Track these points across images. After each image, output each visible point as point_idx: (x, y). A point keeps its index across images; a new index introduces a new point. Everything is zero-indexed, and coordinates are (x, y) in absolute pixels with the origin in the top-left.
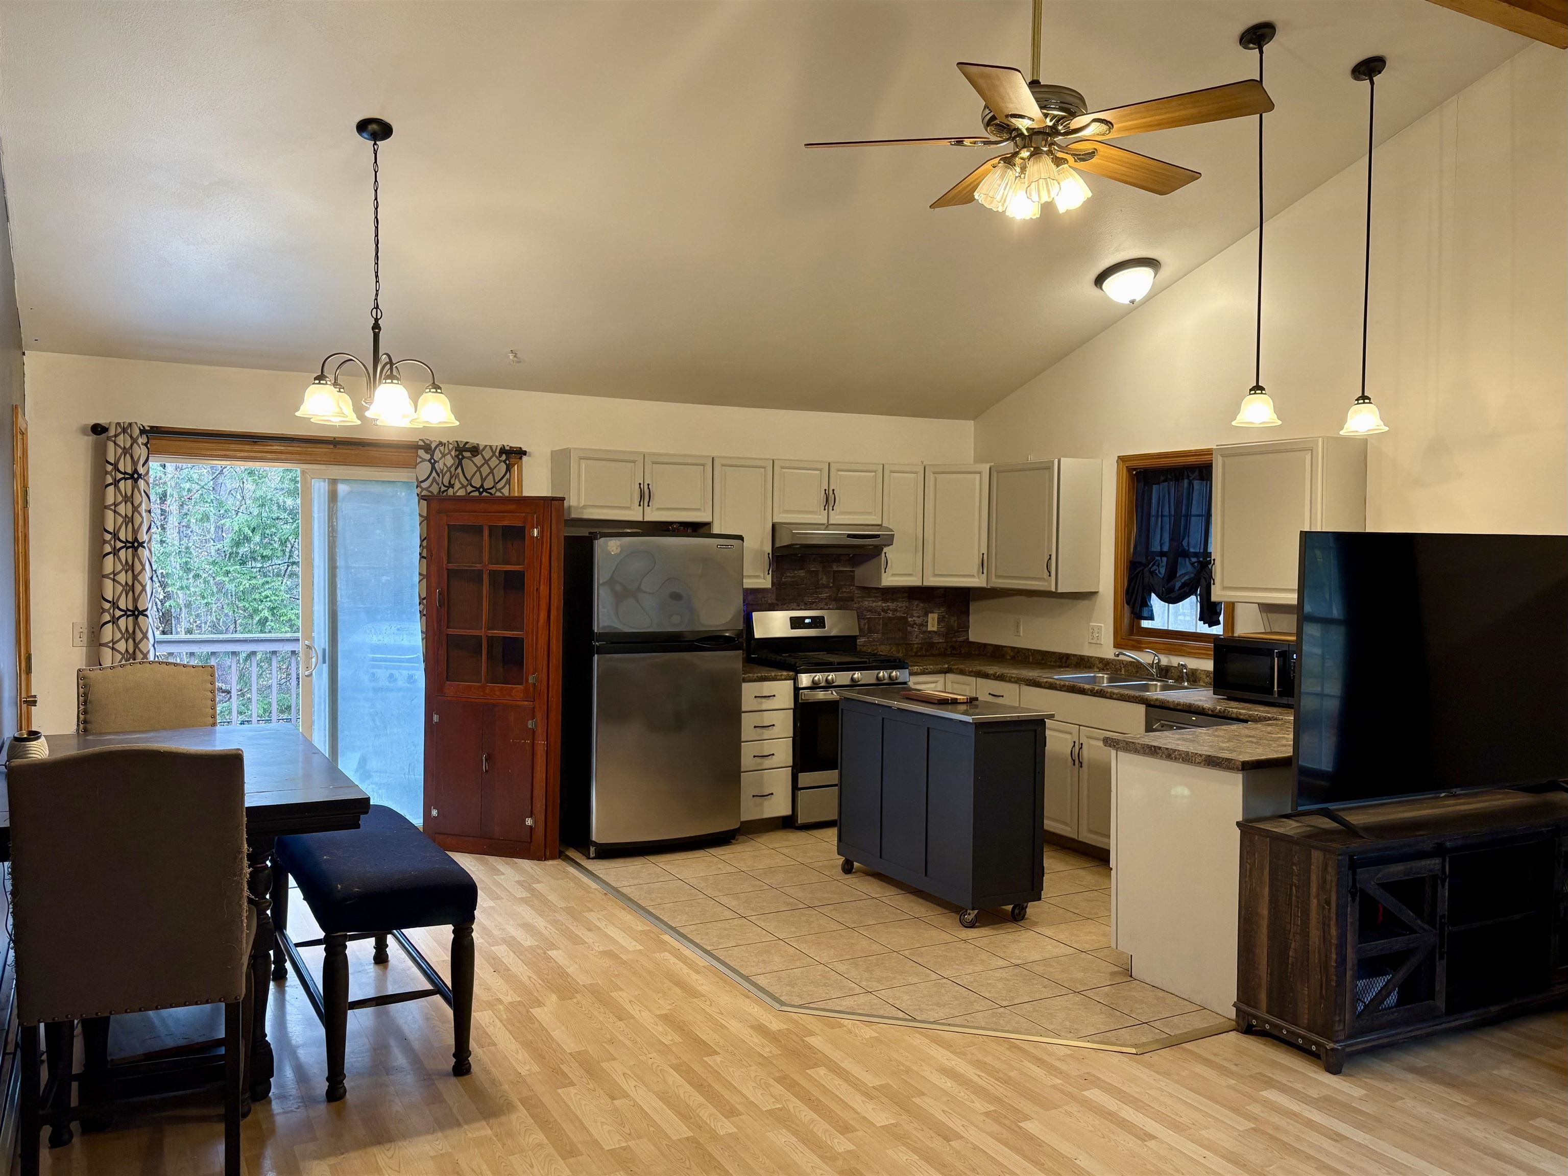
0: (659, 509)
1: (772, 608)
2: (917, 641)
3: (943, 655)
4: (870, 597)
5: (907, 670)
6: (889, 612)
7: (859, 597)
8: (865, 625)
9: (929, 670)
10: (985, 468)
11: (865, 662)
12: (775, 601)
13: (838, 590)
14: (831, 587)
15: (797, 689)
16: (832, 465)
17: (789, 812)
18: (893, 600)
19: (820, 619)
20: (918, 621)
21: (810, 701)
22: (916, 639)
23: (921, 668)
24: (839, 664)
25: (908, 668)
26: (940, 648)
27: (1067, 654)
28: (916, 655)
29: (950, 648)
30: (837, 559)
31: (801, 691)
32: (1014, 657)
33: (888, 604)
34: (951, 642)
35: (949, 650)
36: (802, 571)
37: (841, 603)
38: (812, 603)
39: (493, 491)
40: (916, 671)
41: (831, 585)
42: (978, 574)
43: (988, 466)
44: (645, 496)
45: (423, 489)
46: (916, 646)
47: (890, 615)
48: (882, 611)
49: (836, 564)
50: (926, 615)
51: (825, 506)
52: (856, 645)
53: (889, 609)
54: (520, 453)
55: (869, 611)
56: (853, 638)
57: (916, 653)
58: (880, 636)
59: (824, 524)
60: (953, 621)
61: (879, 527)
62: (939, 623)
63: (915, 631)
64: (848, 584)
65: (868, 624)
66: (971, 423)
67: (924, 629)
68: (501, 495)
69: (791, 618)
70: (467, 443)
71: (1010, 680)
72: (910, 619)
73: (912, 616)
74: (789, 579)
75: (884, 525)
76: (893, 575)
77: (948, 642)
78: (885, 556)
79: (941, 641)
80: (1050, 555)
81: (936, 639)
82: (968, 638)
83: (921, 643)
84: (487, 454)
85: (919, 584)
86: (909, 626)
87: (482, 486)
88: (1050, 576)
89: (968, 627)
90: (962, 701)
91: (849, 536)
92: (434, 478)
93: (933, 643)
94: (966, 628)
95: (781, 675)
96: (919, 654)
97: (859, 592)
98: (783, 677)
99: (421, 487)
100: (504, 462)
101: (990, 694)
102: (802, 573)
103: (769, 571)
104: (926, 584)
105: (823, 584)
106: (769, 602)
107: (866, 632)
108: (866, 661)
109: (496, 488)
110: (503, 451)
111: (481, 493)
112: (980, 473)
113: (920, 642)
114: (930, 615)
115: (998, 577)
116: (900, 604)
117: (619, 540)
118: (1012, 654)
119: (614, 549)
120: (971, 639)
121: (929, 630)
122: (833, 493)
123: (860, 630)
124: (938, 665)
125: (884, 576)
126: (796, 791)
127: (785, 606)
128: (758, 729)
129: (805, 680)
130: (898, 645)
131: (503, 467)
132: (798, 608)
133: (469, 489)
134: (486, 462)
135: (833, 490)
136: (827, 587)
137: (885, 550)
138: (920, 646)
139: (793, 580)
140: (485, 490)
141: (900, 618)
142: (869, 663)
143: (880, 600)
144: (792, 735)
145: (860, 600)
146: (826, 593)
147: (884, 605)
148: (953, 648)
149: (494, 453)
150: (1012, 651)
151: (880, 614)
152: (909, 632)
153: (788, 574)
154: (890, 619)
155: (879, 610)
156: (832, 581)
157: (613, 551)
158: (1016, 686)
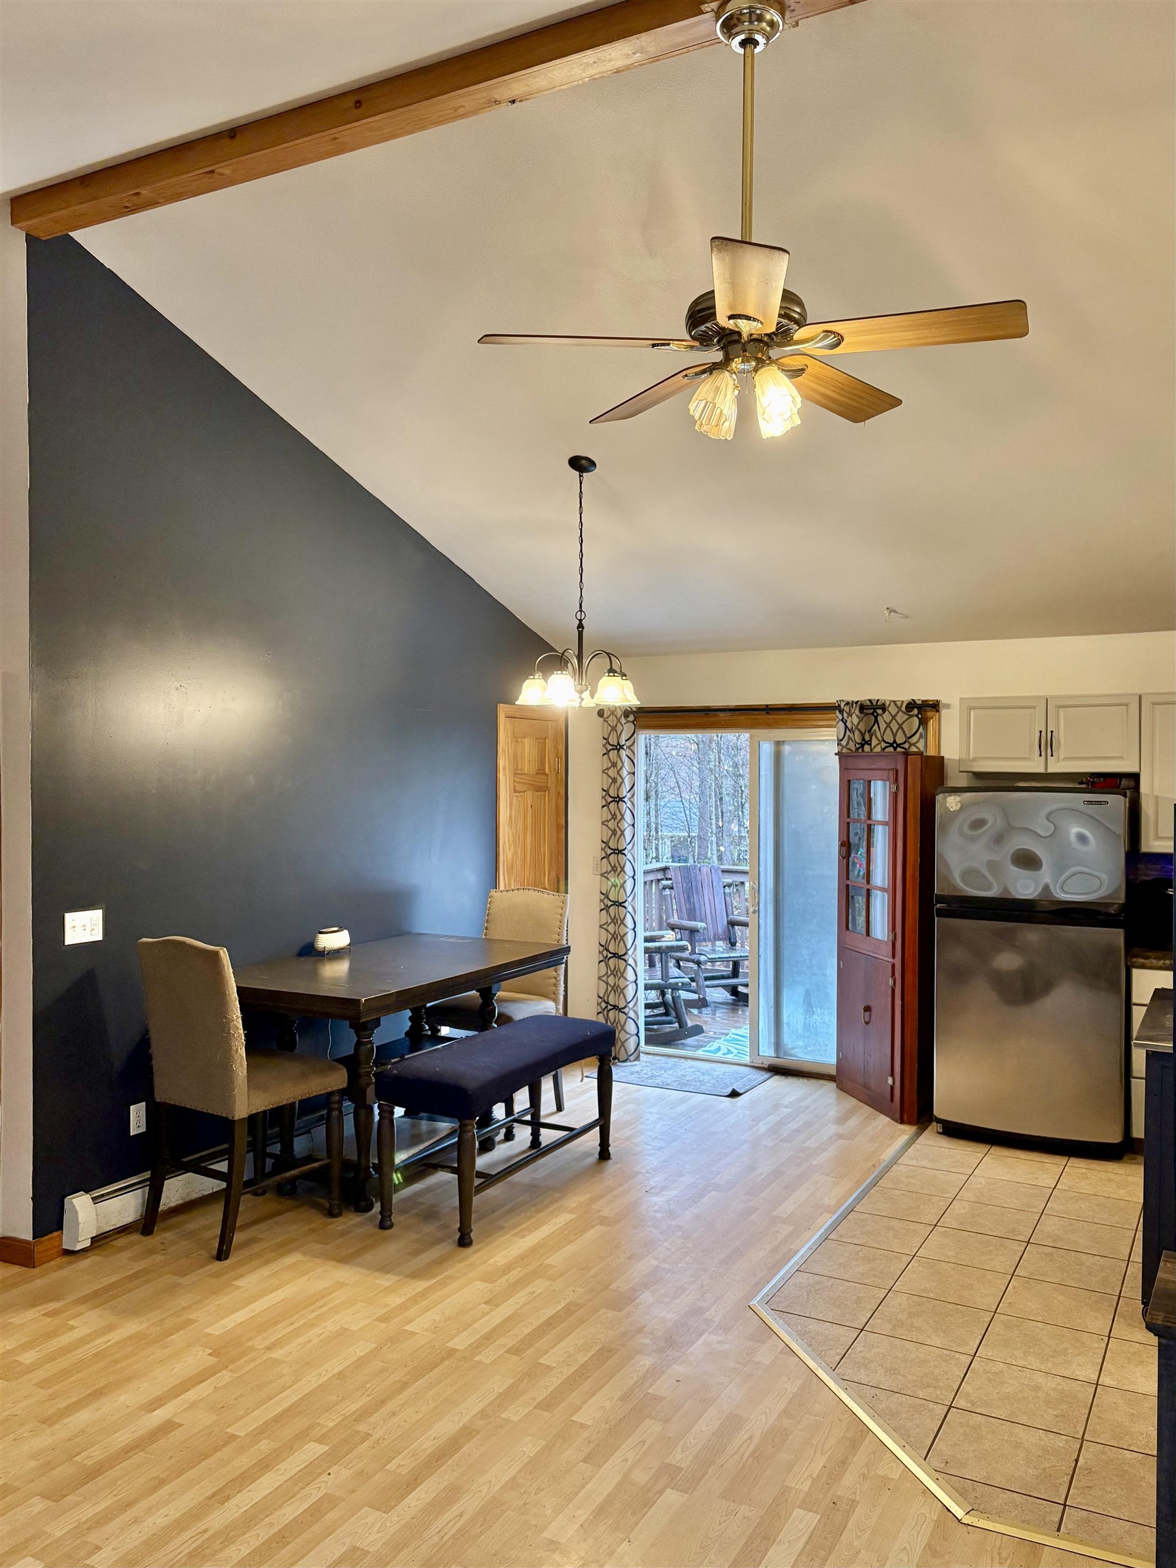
0: (1065, 759)
39: (906, 746)
44: (1047, 744)
45: (843, 747)
54: (935, 706)
68: (917, 750)
70: (878, 700)
84: (893, 710)
87: (895, 741)
92: (849, 736)
99: (841, 745)
100: (917, 716)
109: (909, 743)
110: (911, 705)
111: (895, 749)
117: (958, 796)
119: (954, 805)
131: (916, 721)
133: (884, 745)
134: (894, 717)
140: (898, 745)
149: (899, 709)
157: (952, 807)
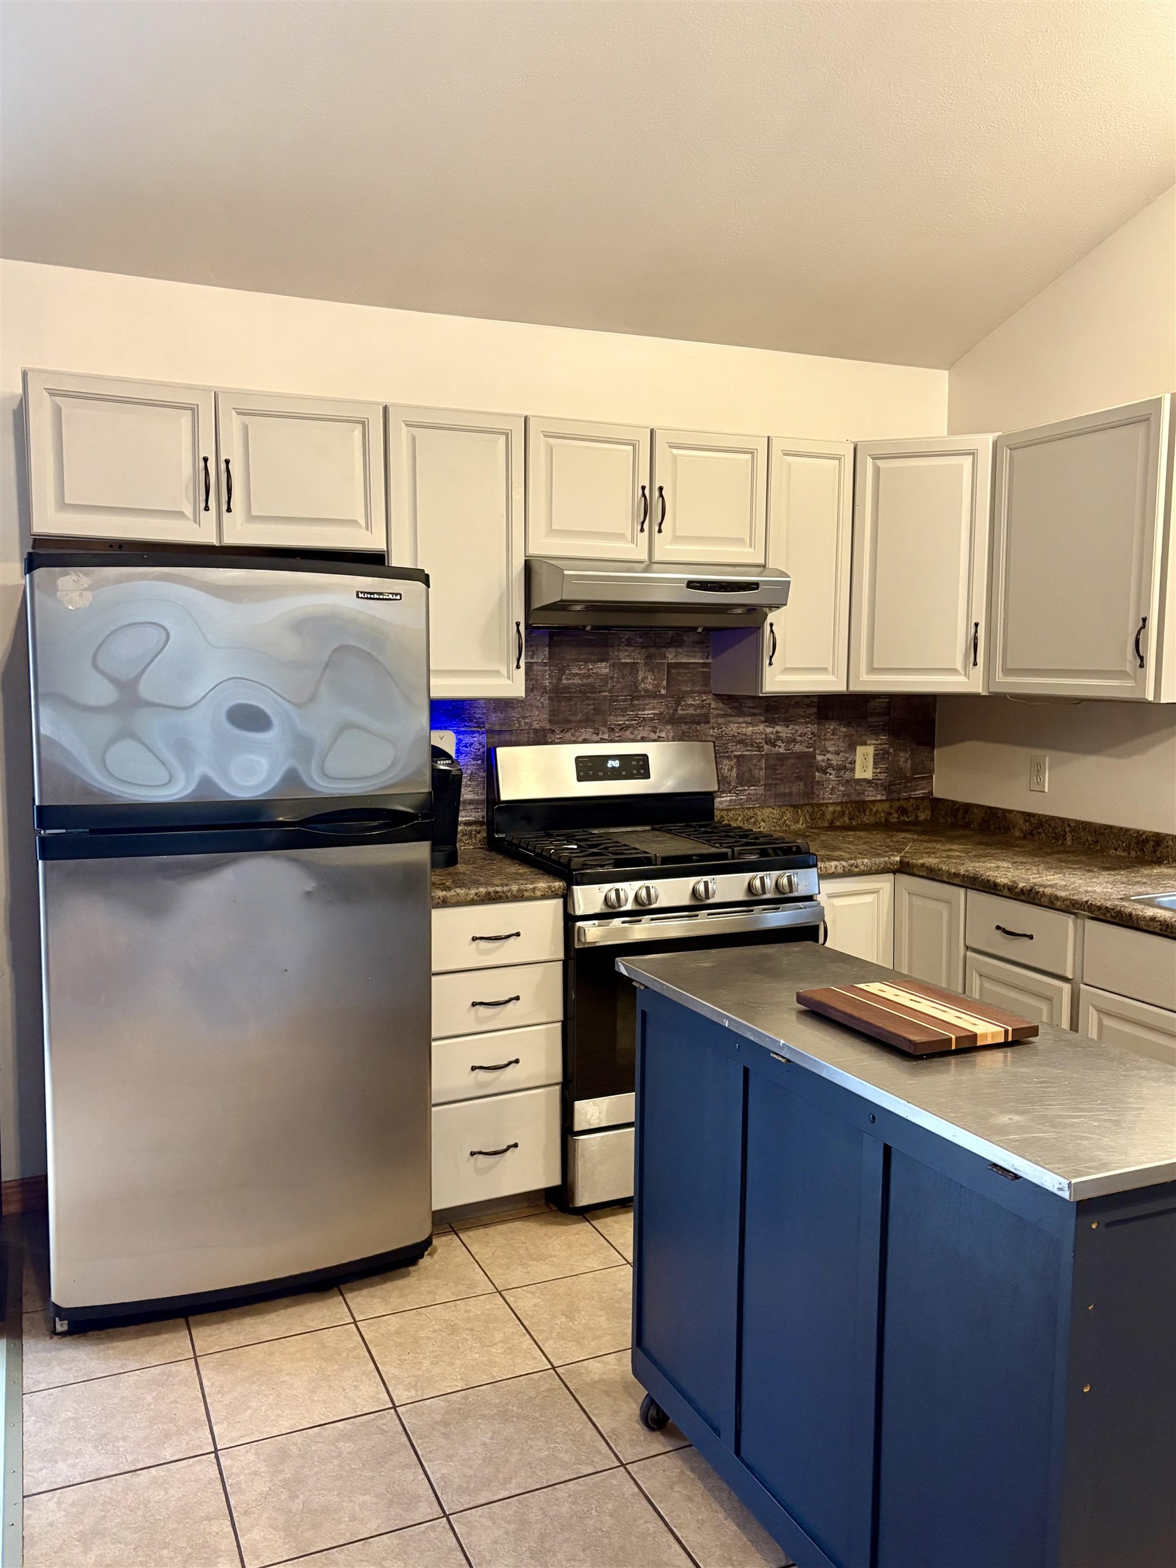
0: (255, 518)
1: (540, 738)
2: (834, 798)
3: (885, 826)
4: (744, 715)
5: (815, 869)
6: (779, 743)
7: (718, 716)
8: (731, 770)
9: (862, 867)
10: (984, 442)
11: (723, 856)
12: (548, 726)
13: (678, 703)
14: (663, 696)
15: (570, 919)
16: (658, 433)
17: (556, 1181)
18: (787, 721)
19: (638, 761)
20: (836, 760)
21: (597, 945)
22: (831, 793)
23: (844, 863)
24: (665, 860)
25: (816, 866)
26: (877, 811)
27: (1157, 835)
28: (832, 827)
29: (897, 811)
30: (678, 637)
31: (579, 924)
32: (1031, 834)
33: (778, 728)
34: (899, 800)
35: (895, 815)
36: (604, 664)
37: (684, 727)
38: (623, 728)
40: (833, 870)
41: (663, 692)
42: (965, 667)
43: (990, 438)
44: (218, 485)
46: (831, 809)
47: (782, 750)
48: (766, 743)
49: (672, 650)
50: (852, 748)
51: (643, 523)
52: (713, 809)
53: (779, 738)
55: (740, 742)
56: (707, 798)
57: (832, 822)
58: (760, 790)
59: (642, 562)
60: (904, 760)
61: (761, 569)
62: (875, 764)
63: (829, 780)
64: (697, 689)
65: (738, 769)
66: (942, 377)
67: (847, 775)
69: (579, 760)
71: (1052, 903)
72: (819, 758)
73: (825, 751)
74: (577, 681)
75: (770, 565)
76: (788, 670)
77: (892, 800)
78: (772, 631)
79: (879, 797)
80: (1144, 620)
81: (871, 795)
82: (931, 792)
83: (840, 803)
85: (841, 687)
86: (818, 770)
88: (1142, 666)
89: (931, 771)
90: (989, 1041)
91: (691, 584)
93: (865, 802)
94: (928, 774)
95: (534, 890)
96: (838, 824)
97: (721, 705)
98: (538, 893)
101: (998, 928)
102: (603, 668)
103: (518, 660)
104: (855, 688)
105: (646, 691)
106: (536, 726)
107: (733, 784)
108: (726, 854)
112: (973, 454)
113: (839, 800)
114: (860, 749)
115: (1008, 671)
116: (801, 729)
117: (86, 575)
118: (1026, 827)
119: (74, 592)
120: (937, 794)
121: (856, 777)
122: (661, 495)
123: (721, 780)
124: (879, 855)
125: (768, 671)
126: (569, 1138)
127: (568, 735)
128: (481, 1009)
129: (588, 898)
130: (795, 807)
132: (595, 737)
135: (661, 489)
136: (655, 695)
137: (772, 617)
138: (839, 808)
139: (585, 681)
141: (801, 756)
142: (733, 858)
143: (763, 722)
144: (560, 1017)
145: (720, 720)
146: (654, 708)
147: (769, 730)
148: (903, 811)
150: (1026, 821)
151: (760, 749)
152: (818, 782)
153: (575, 671)
154: (781, 758)
155: (760, 740)
156: (665, 683)
157: (70, 602)
158: (1070, 921)
